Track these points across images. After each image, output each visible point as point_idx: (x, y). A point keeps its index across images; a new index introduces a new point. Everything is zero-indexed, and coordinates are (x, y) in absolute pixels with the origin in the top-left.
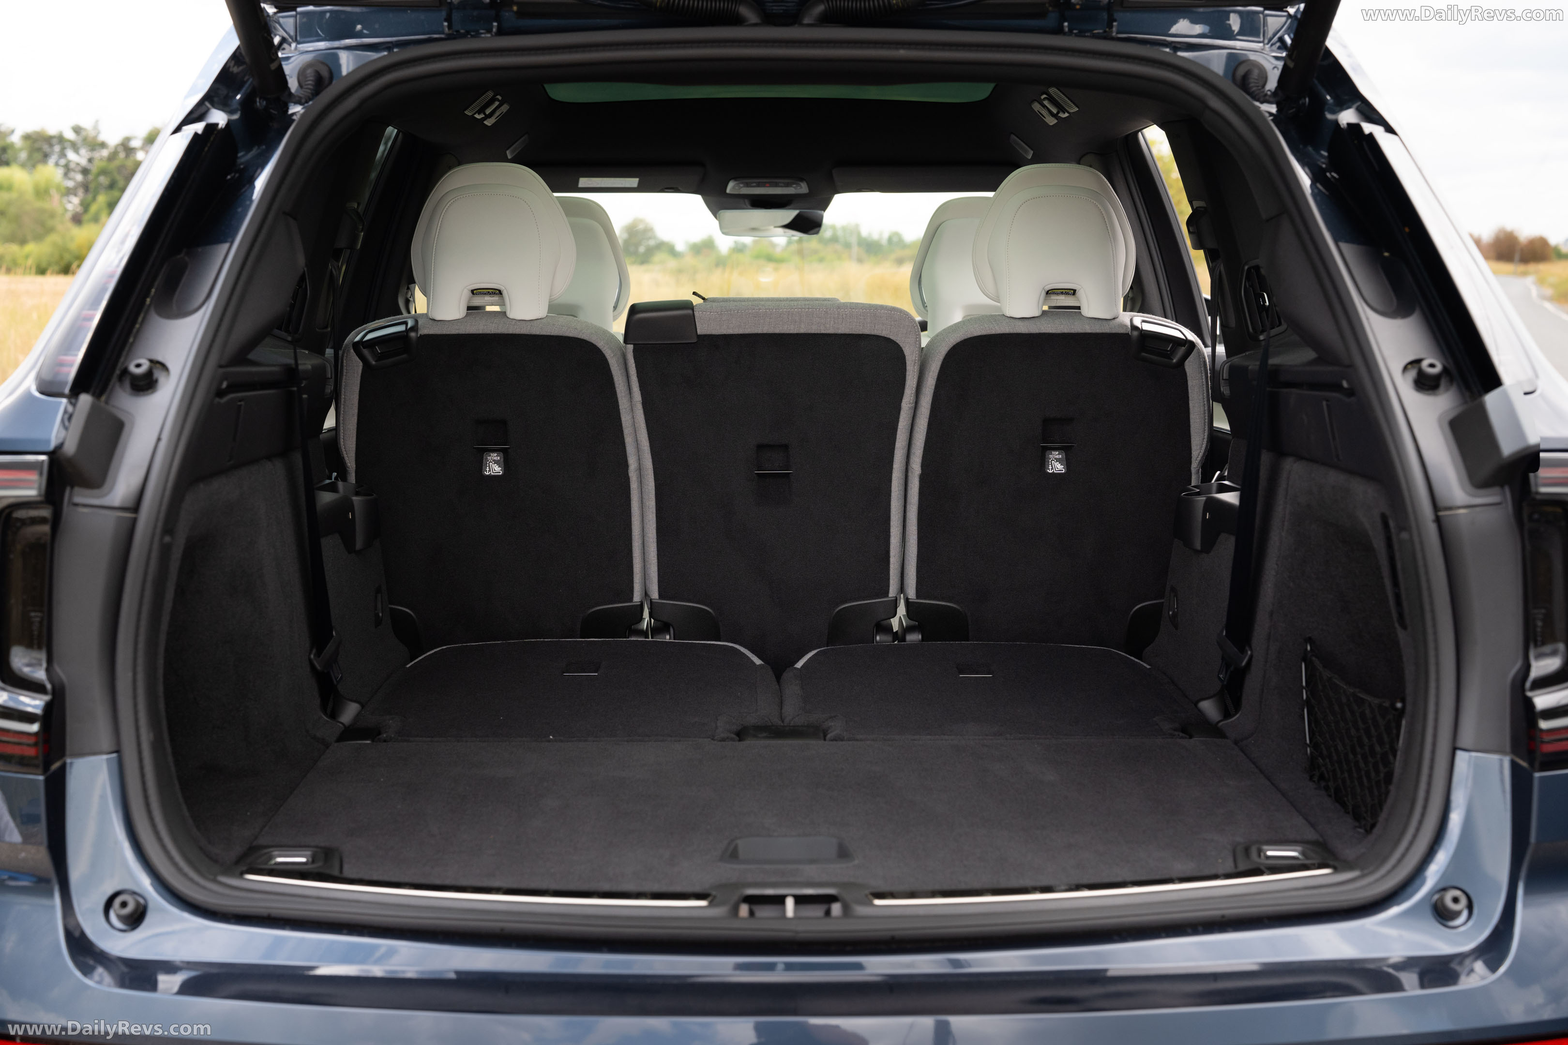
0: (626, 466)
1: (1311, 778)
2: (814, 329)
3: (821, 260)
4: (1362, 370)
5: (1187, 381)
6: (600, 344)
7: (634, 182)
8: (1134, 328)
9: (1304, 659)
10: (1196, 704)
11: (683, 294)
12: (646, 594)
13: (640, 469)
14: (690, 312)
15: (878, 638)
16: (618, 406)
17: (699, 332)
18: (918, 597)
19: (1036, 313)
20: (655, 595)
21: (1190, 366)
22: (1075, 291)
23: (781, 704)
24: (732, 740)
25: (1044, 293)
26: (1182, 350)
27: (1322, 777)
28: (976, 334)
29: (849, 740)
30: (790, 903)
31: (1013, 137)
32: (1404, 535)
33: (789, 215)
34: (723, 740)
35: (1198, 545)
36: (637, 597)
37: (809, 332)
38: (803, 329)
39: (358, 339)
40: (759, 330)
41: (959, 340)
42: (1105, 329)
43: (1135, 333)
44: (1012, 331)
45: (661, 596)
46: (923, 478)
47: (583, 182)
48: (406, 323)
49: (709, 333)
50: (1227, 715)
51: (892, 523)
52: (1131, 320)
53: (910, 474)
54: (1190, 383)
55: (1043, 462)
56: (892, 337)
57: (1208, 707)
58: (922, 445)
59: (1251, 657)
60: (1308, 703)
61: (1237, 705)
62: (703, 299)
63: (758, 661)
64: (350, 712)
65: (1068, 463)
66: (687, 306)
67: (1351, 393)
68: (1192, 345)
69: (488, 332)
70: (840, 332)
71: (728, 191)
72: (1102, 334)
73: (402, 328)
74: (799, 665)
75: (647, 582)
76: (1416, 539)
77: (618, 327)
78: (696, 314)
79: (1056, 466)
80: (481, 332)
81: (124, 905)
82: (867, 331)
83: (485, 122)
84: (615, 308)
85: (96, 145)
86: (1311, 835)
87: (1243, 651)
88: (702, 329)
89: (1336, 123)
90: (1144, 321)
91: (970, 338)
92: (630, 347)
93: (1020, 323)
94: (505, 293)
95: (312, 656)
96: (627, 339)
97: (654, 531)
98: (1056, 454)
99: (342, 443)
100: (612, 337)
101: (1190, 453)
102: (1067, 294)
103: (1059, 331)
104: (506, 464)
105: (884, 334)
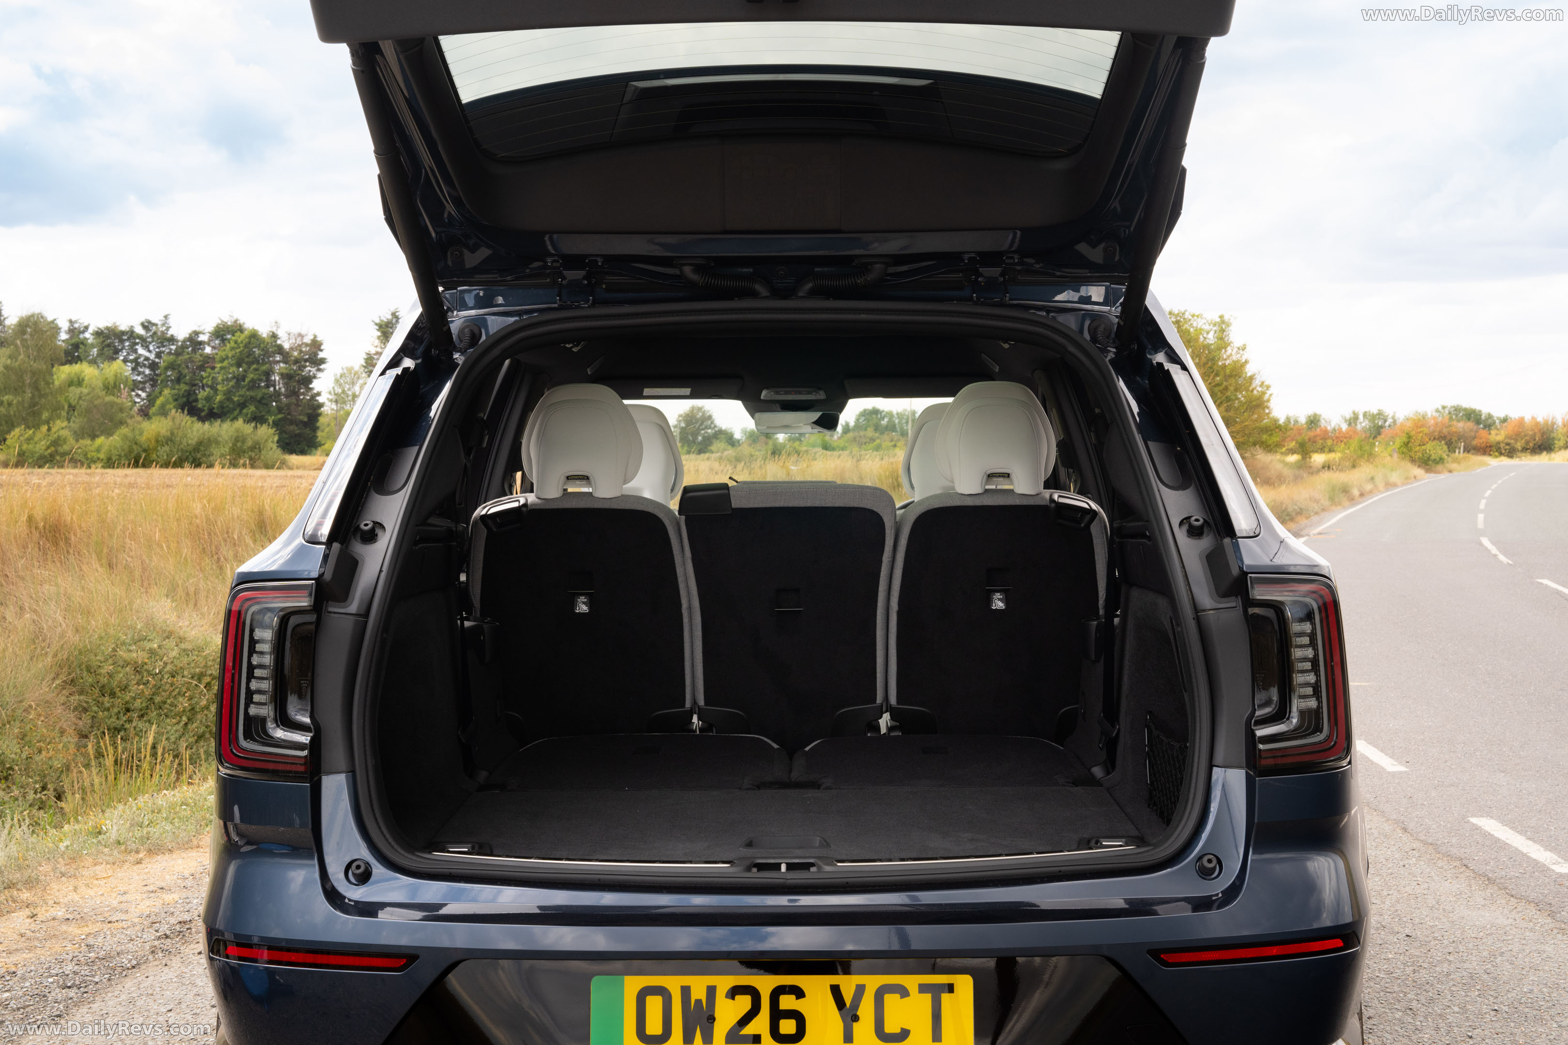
0: (680, 605)
1: (1149, 806)
2: (817, 504)
3: (878, 448)
4: (1154, 523)
5: (1092, 540)
6: (661, 515)
7: (687, 391)
8: (1052, 500)
9: (1146, 726)
10: (1089, 770)
11: (721, 478)
12: (695, 702)
13: (690, 608)
14: (726, 491)
15: (869, 735)
16: (674, 561)
17: (733, 506)
18: (898, 703)
19: (979, 490)
20: (701, 703)
21: (1095, 529)
22: (1009, 475)
23: (790, 772)
24: (754, 789)
25: (985, 477)
26: (1088, 518)
27: (1155, 804)
28: (935, 507)
29: (836, 789)
30: (783, 868)
31: (983, 355)
32: (1179, 629)
33: (816, 415)
34: (748, 789)
35: (1093, 657)
36: (688, 705)
37: (814, 505)
38: (809, 504)
39: (484, 512)
40: (777, 505)
41: (923, 511)
42: (1031, 502)
43: (1053, 505)
44: (962, 504)
45: (706, 703)
46: (899, 613)
47: (647, 391)
48: (518, 501)
49: (740, 507)
50: (1108, 773)
51: (877, 648)
52: (1051, 496)
53: (890, 611)
54: (1095, 541)
55: (989, 601)
56: (875, 510)
57: (1098, 771)
58: (899, 589)
59: (1119, 730)
60: (1148, 753)
61: (1113, 766)
62: (737, 482)
63: (775, 746)
64: (483, 775)
65: (1006, 601)
66: (725, 486)
67: (1149, 538)
68: (1094, 513)
69: (580, 507)
70: (836, 505)
71: (762, 398)
72: (1029, 506)
73: (516, 505)
74: (807, 749)
75: (696, 693)
76: (1184, 631)
77: (674, 505)
78: (731, 492)
79: (998, 604)
80: (574, 507)
81: (358, 867)
82: (856, 505)
83: (573, 349)
84: (672, 490)
85: (166, 340)
86: (1134, 833)
87: (1113, 726)
88: (736, 503)
89: (1151, 360)
90: (1060, 496)
91: (932, 510)
92: (683, 517)
93: (969, 498)
94: (591, 478)
95: (459, 733)
96: (680, 512)
97: (701, 654)
98: (998, 595)
99: (471, 589)
100: (669, 511)
101: (1098, 594)
102: (1003, 476)
103: (997, 504)
104: (590, 604)
105: (868, 507)
